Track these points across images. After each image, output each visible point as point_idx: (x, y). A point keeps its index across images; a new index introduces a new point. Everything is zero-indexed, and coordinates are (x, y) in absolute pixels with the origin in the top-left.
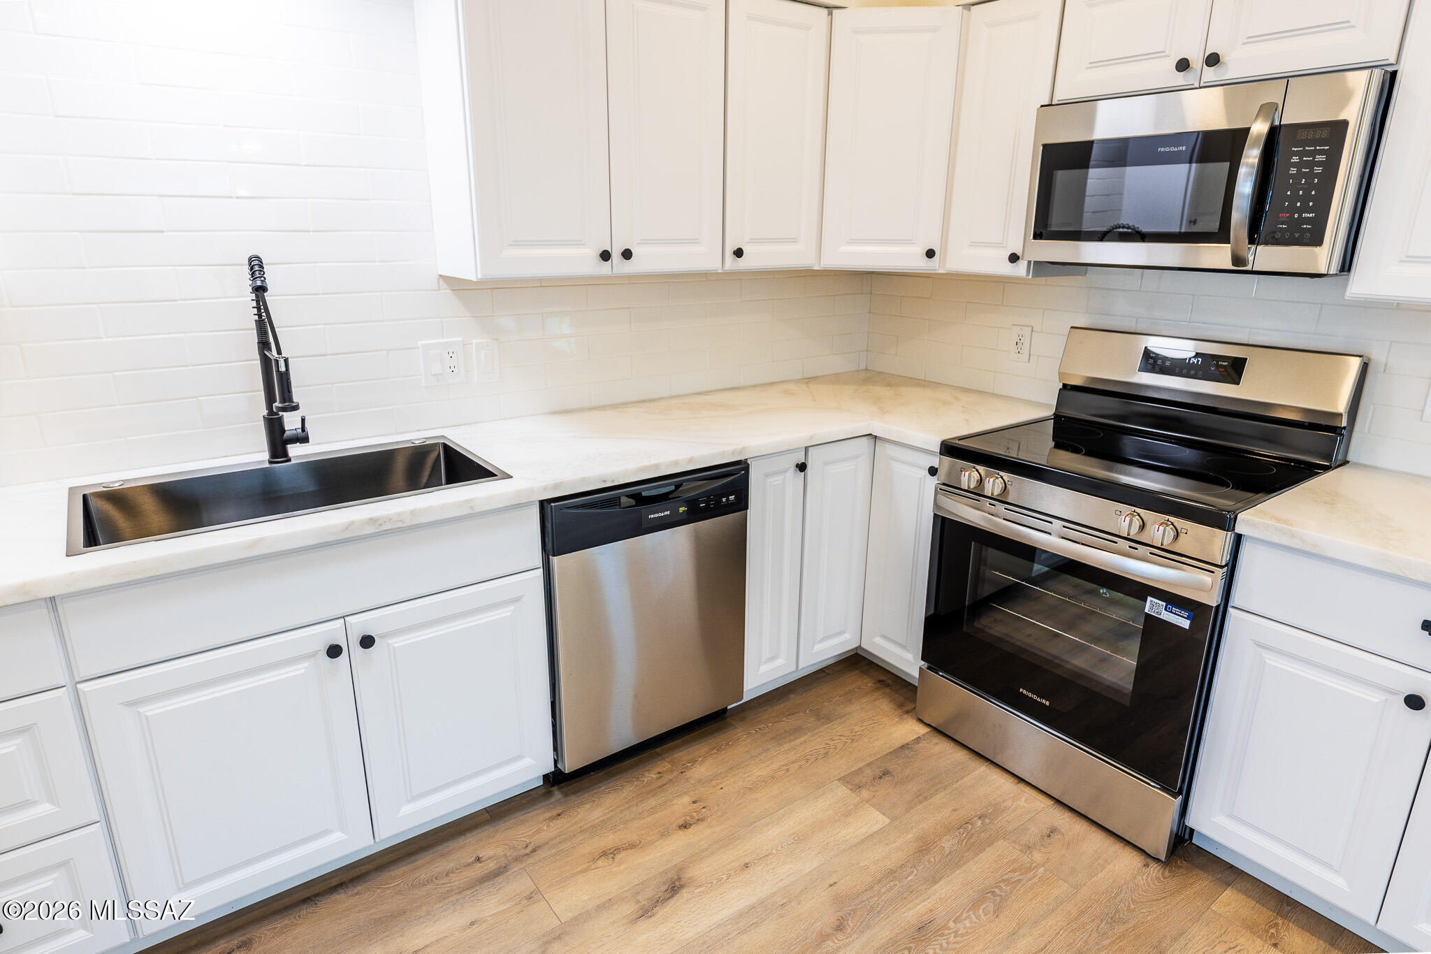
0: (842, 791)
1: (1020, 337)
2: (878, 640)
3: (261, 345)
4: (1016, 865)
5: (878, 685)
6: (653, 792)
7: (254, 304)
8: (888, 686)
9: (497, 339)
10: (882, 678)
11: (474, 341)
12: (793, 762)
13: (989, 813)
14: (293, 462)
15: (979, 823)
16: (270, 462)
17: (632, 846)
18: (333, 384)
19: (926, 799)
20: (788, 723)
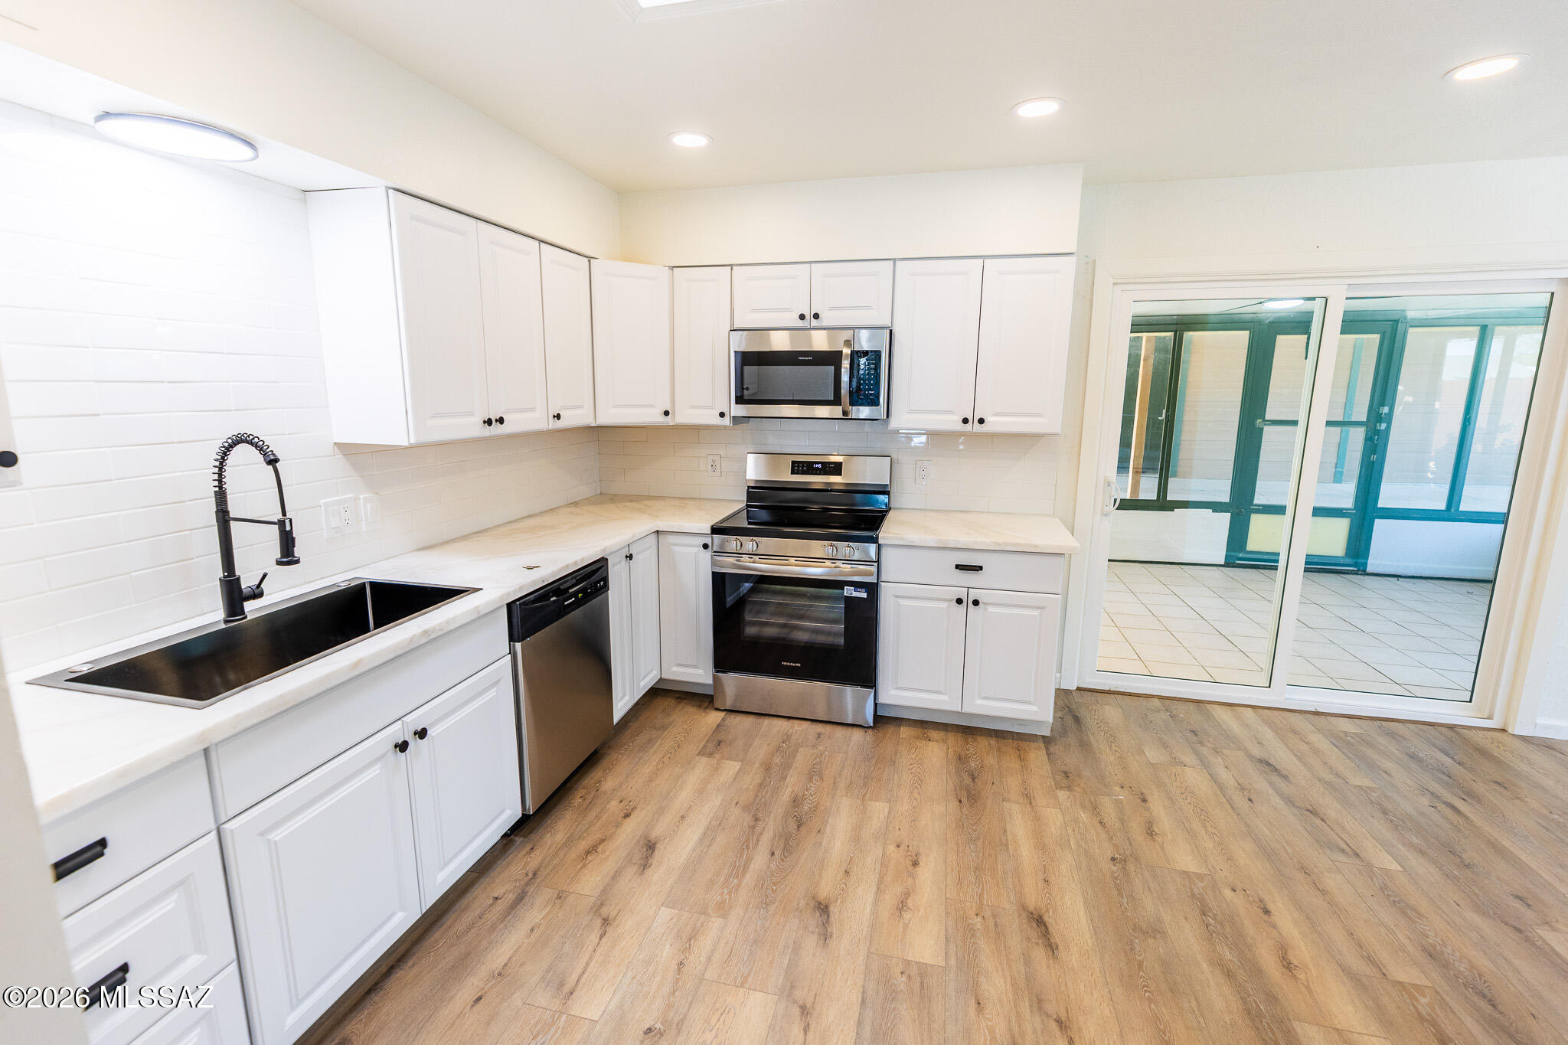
0: (704, 760)
1: (714, 461)
2: (675, 669)
3: (220, 514)
4: (815, 756)
5: (678, 700)
6: (588, 808)
7: (216, 477)
8: (684, 699)
9: (377, 493)
10: (677, 696)
11: (361, 497)
12: (663, 758)
13: (787, 738)
14: (249, 618)
15: (784, 745)
16: (226, 622)
17: (603, 841)
18: (252, 545)
19: (750, 745)
20: (641, 739)
